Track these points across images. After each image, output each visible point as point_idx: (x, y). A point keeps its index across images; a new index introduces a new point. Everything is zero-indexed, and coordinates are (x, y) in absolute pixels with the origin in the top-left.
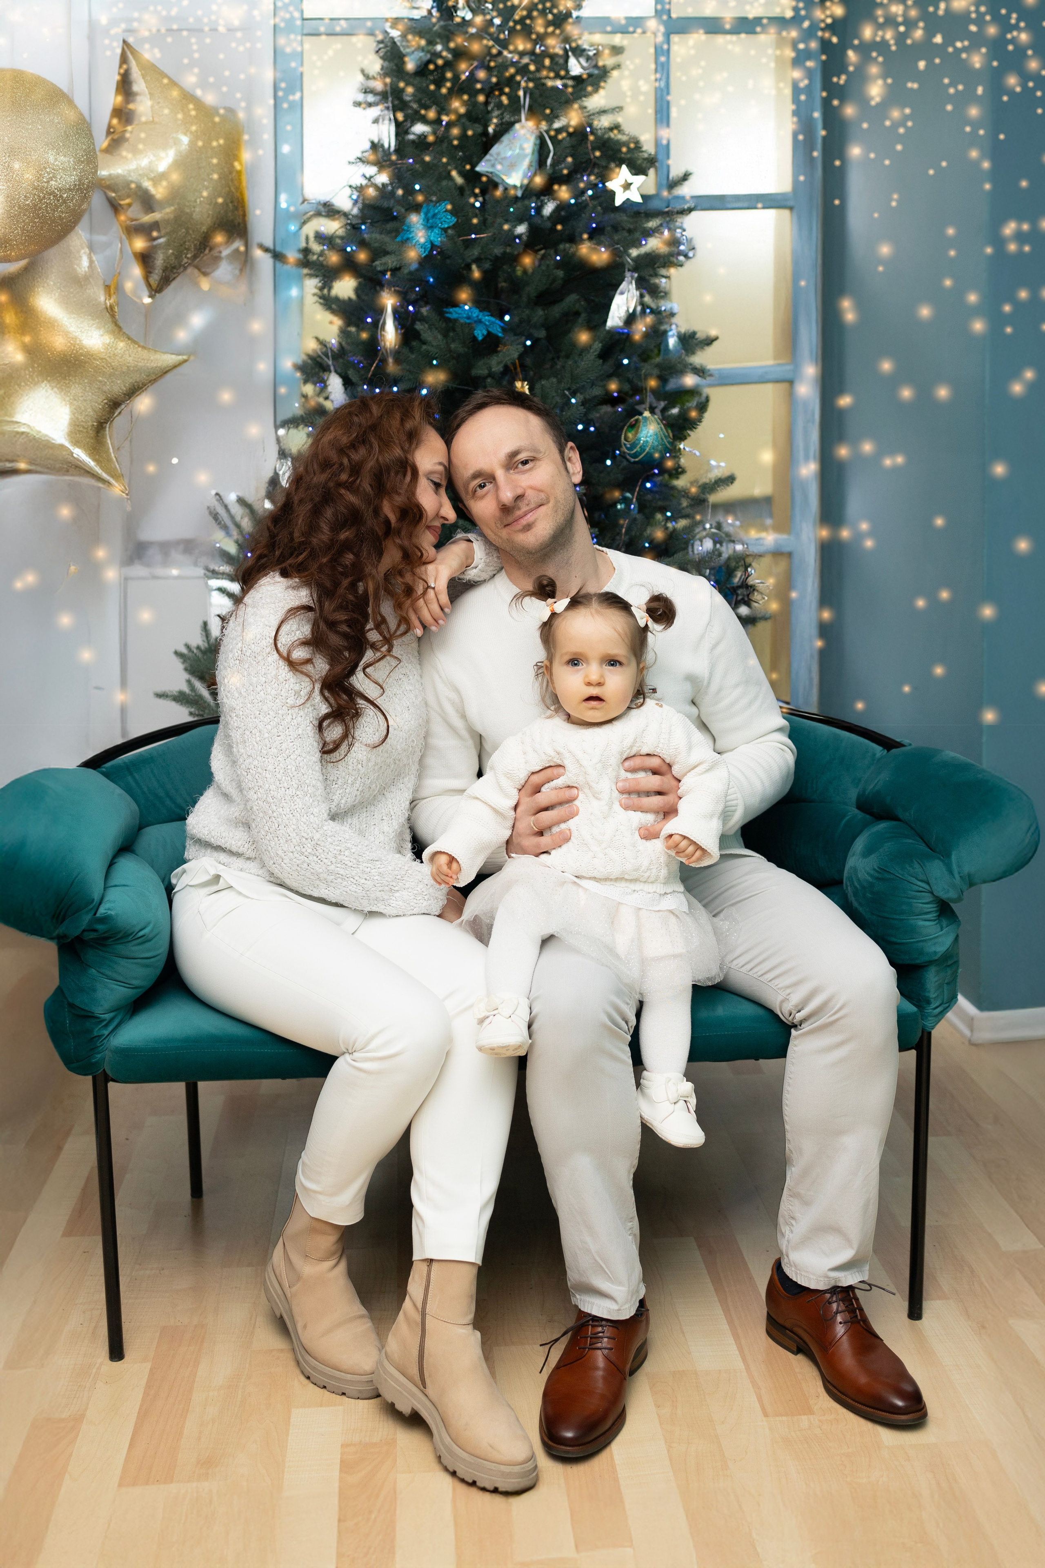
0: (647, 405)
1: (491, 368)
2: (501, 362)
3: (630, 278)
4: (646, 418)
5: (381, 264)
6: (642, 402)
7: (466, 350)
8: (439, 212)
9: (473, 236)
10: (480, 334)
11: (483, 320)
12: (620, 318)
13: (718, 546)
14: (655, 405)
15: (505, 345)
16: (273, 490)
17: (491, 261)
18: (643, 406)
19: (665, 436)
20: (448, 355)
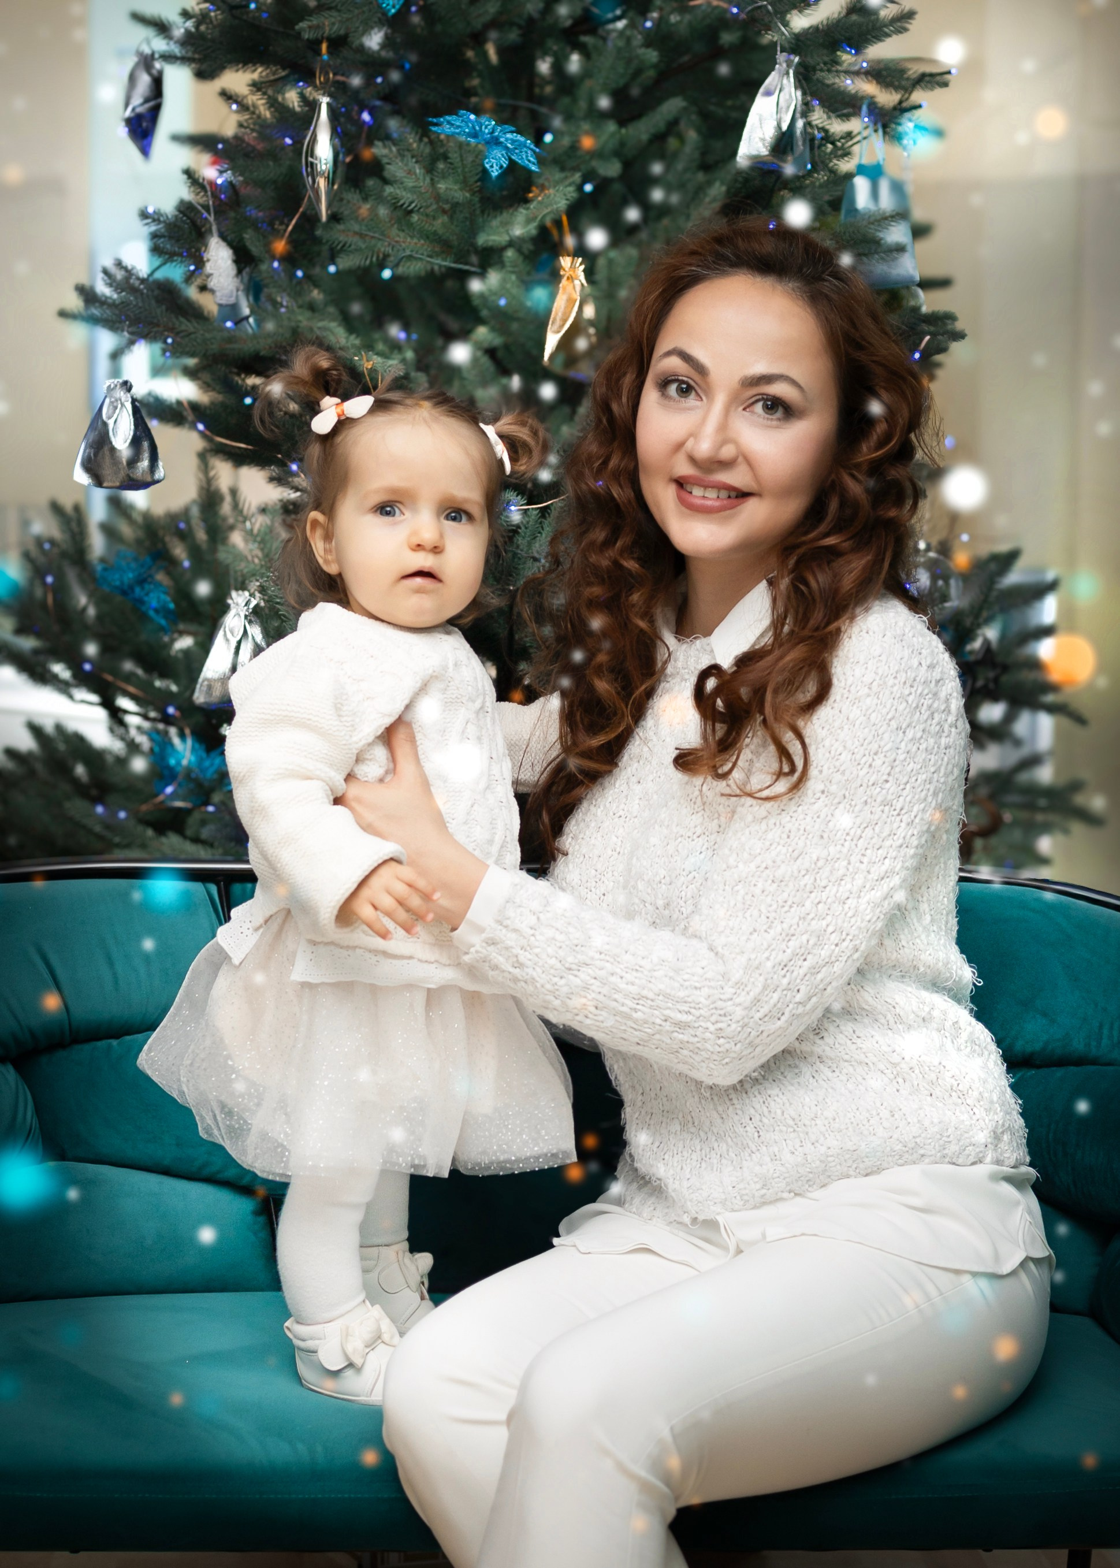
1: (513, 230)
2: (534, 219)
3: (784, 65)
5: (310, 27)
7: (468, 195)
10: (495, 164)
11: (502, 139)
12: (763, 140)
13: (940, 583)
15: (542, 188)
16: (96, 455)
17: (520, 27)
20: (434, 207)
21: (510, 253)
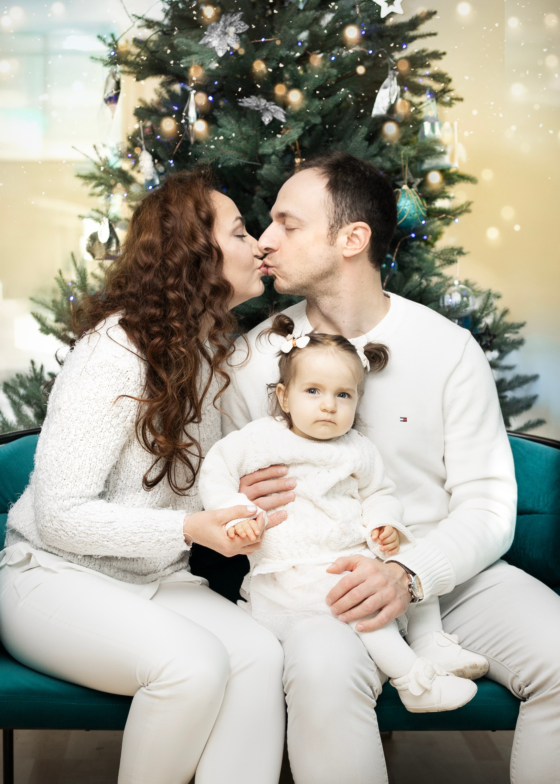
0: (406, 181)
1: (275, 147)
2: (284, 142)
3: (392, 76)
4: (404, 191)
5: (187, 62)
6: (402, 179)
7: (255, 132)
8: (235, 21)
9: (263, 40)
10: (267, 120)
11: (269, 108)
12: (383, 108)
13: (465, 299)
14: (412, 181)
15: (287, 129)
16: (92, 245)
17: (277, 60)
18: (402, 182)
19: (421, 206)
20: (240, 137)
21: (273, 157)
